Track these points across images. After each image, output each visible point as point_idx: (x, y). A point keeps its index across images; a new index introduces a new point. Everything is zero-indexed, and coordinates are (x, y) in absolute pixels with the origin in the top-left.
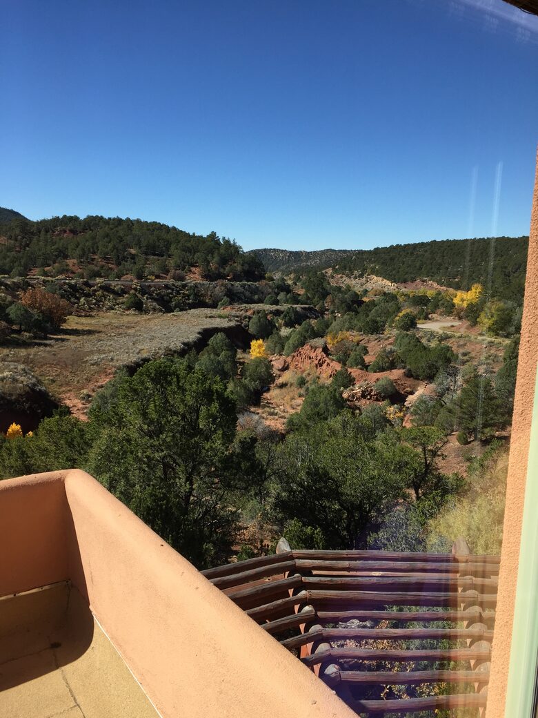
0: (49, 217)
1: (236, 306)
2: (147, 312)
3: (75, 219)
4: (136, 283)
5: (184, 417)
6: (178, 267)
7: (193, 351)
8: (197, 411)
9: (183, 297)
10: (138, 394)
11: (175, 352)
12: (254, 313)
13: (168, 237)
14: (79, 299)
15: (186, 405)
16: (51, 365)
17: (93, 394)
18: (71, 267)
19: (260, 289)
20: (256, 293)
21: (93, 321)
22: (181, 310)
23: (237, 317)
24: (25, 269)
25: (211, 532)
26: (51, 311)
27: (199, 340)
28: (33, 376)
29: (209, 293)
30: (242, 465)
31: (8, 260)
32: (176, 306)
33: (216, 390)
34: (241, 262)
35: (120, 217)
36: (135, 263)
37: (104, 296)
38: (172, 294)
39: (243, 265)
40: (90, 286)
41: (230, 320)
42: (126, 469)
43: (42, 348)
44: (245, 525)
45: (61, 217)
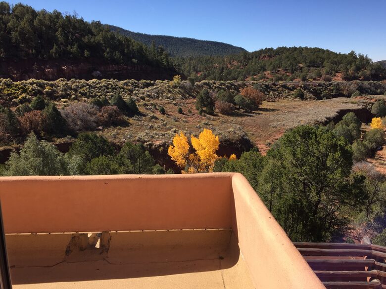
0: (258, 50)
1: (364, 96)
2: (306, 99)
3: (271, 50)
4: (301, 83)
5: (318, 158)
6: (327, 73)
7: (332, 123)
8: (327, 156)
9: (329, 91)
10: (292, 143)
11: (321, 122)
12: (376, 100)
13: (324, 56)
14: (269, 92)
15: (320, 152)
16: (253, 127)
17: (272, 143)
18: (266, 76)
19: (382, 85)
20: (379, 88)
21: (275, 104)
22: (327, 99)
23: (364, 103)
24: (244, 77)
25: (329, 226)
26: (254, 98)
27: (337, 116)
28: (243, 131)
29: (346, 89)
30: (353, 192)
31: (237, 73)
32: (324, 96)
33: (340, 145)
34: (370, 69)
35: (296, 46)
36: (302, 72)
37: (283, 90)
38: (322, 89)
39: (371, 71)
40: (276, 85)
41: (359, 105)
42: (281, 182)
43: (249, 117)
44: (355, 228)
45: (264, 49)
